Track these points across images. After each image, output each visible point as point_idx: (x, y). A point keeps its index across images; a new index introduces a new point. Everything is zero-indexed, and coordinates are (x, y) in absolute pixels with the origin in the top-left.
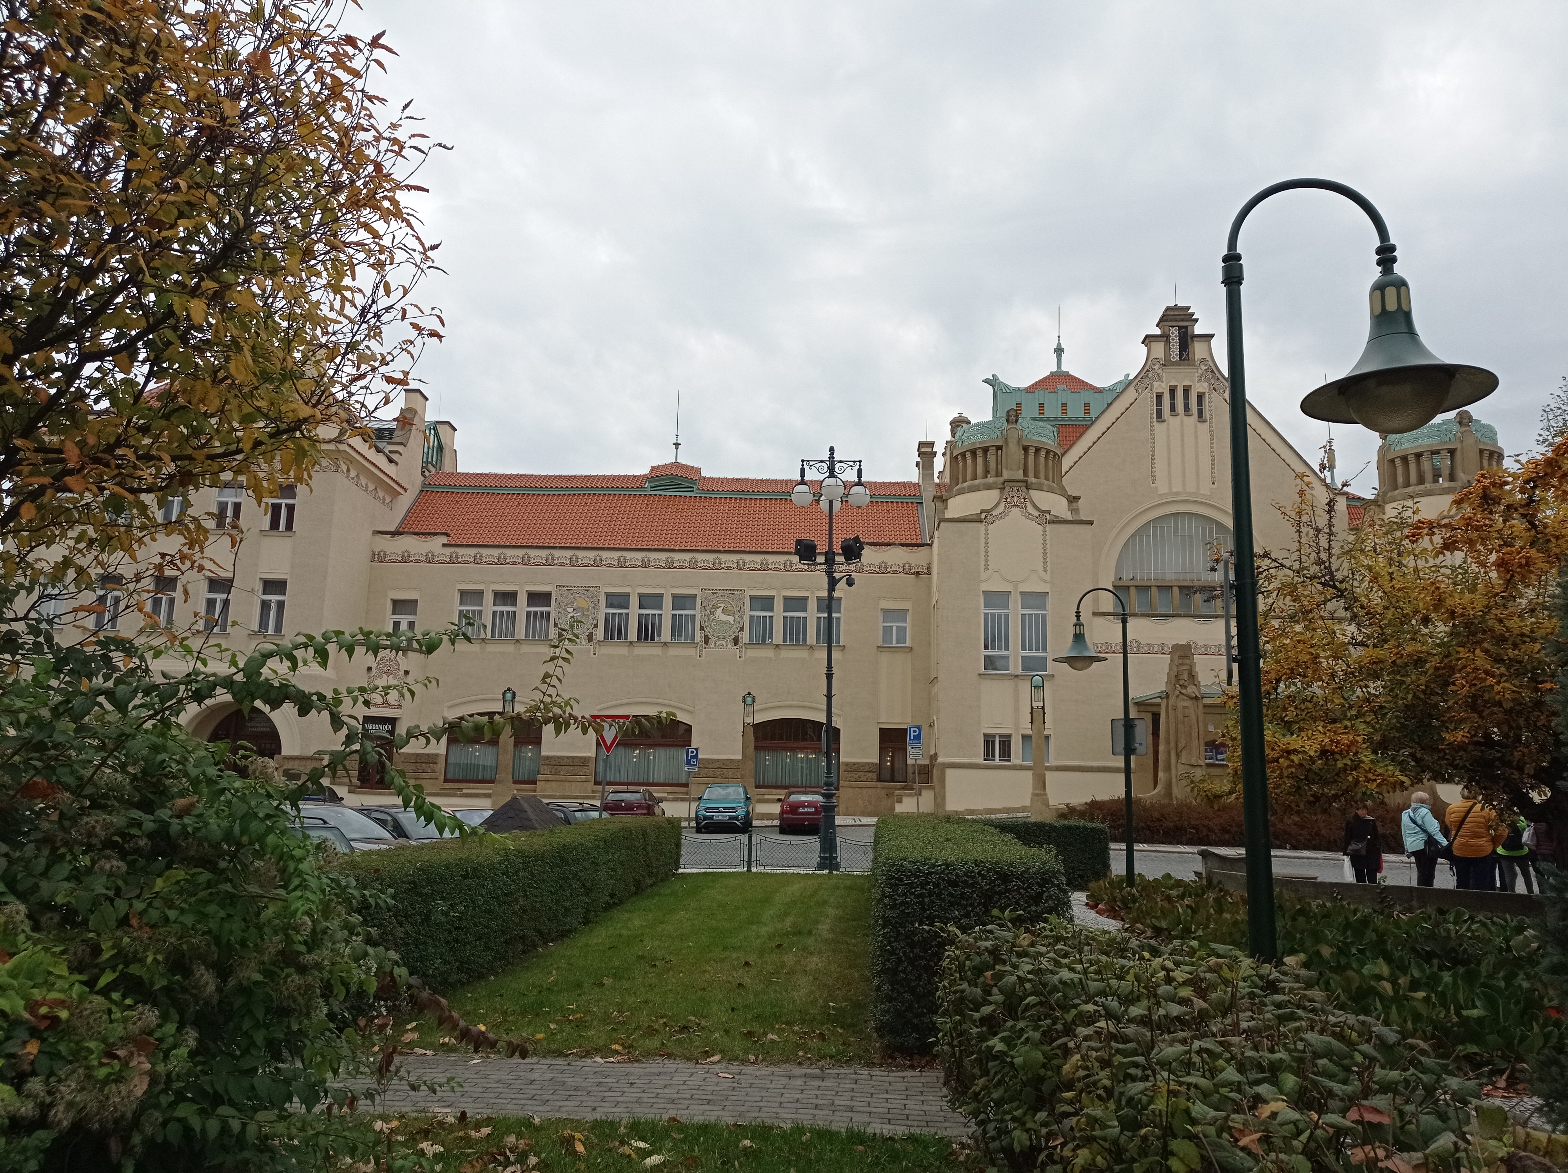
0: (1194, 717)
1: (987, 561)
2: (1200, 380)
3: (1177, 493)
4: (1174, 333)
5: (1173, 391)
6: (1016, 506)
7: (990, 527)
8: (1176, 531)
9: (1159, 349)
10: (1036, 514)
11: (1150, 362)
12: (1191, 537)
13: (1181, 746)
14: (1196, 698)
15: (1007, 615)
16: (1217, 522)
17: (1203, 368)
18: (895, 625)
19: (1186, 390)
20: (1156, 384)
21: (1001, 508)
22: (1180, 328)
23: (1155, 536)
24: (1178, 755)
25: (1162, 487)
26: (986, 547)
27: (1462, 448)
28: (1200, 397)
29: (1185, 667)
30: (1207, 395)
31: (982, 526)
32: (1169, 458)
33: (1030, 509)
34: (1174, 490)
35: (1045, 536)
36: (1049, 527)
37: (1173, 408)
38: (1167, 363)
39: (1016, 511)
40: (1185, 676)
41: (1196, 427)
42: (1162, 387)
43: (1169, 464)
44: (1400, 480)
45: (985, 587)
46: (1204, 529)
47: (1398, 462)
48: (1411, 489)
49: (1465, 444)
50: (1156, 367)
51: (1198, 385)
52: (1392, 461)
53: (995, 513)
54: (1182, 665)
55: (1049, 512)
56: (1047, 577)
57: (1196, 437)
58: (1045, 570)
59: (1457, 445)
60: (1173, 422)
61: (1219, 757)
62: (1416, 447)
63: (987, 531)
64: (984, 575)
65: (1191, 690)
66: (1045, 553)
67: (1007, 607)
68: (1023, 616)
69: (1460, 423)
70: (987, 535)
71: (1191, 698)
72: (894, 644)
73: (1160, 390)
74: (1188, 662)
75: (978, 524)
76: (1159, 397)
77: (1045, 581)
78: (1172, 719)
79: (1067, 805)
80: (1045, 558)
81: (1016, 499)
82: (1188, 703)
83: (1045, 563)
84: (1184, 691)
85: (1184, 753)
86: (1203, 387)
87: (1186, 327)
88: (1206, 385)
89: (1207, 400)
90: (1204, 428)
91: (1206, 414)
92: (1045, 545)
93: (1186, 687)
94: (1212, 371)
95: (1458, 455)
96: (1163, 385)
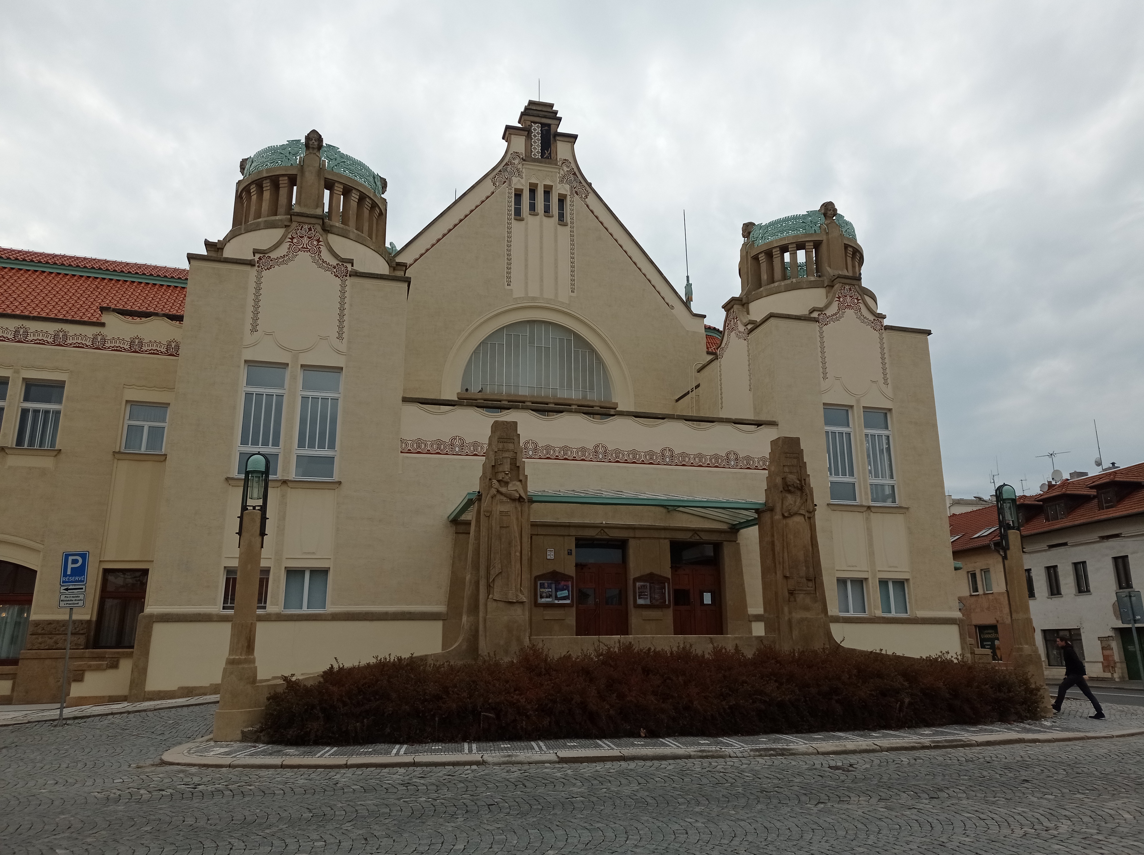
0: (515, 528)
1: (255, 319)
2: (561, 181)
3: (534, 299)
4: (536, 129)
5: (533, 191)
6: (305, 249)
7: (265, 273)
8: (532, 342)
9: (519, 143)
10: (334, 262)
11: (509, 155)
12: (547, 349)
13: (494, 572)
14: (520, 499)
15: (280, 396)
16: (577, 336)
17: (566, 169)
18: (146, 425)
19: (547, 192)
20: (515, 180)
21: (283, 250)
22: (543, 125)
23: (509, 345)
24: (489, 587)
25: (517, 290)
26: (257, 301)
27: (828, 240)
28: (562, 200)
29: (506, 455)
30: (568, 198)
31: (253, 272)
32: (526, 260)
33: (325, 255)
34: (531, 294)
35: (343, 292)
36: (350, 281)
37: (532, 207)
38: (527, 159)
39: (304, 257)
40: (507, 467)
41: (556, 230)
42: (521, 183)
43: (526, 266)
44: (764, 277)
45: (249, 355)
46: (561, 340)
47: (762, 258)
48: (776, 284)
49: (830, 236)
50: (516, 162)
51: (559, 186)
52: (756, 258)
53: (273, 255)
54: (503, 450)
55: (351, 262)
56: (343, 347)
57: (556, 241)
58: (340, 337)
59: (824, 238)
60: (532, 222)
61: (560, 594)
62: (781, 239)
63: (259, 277)
64: (249, 338)
65: (514, 487)
66: (342, 315)
67: (281, 386)
68: (305, 398)
69: (825, 215)
70: (258, 283)
71: (514, 500)
72: (143, 450)
73: (519, 187)
74: (511, 446)
75: (247, 268)
76: (518, 195)
77: (339, 352)
78: (484, 532)
79: (285, 679)
80: (341, 321)
81: (305, 240)
82: (508, 507)
83: (341, 327)
84: (503, 490)
85: (498, 583)
86: (564, 189)
87: (549, 125)
88: (568, 187)
89: (569, 203)
90: (564, 232)
91: (568, 218)
92: (342, 304)
93: (507, 483)
94: (575, 174)
95: (824, 247)
96: (523, 181)
